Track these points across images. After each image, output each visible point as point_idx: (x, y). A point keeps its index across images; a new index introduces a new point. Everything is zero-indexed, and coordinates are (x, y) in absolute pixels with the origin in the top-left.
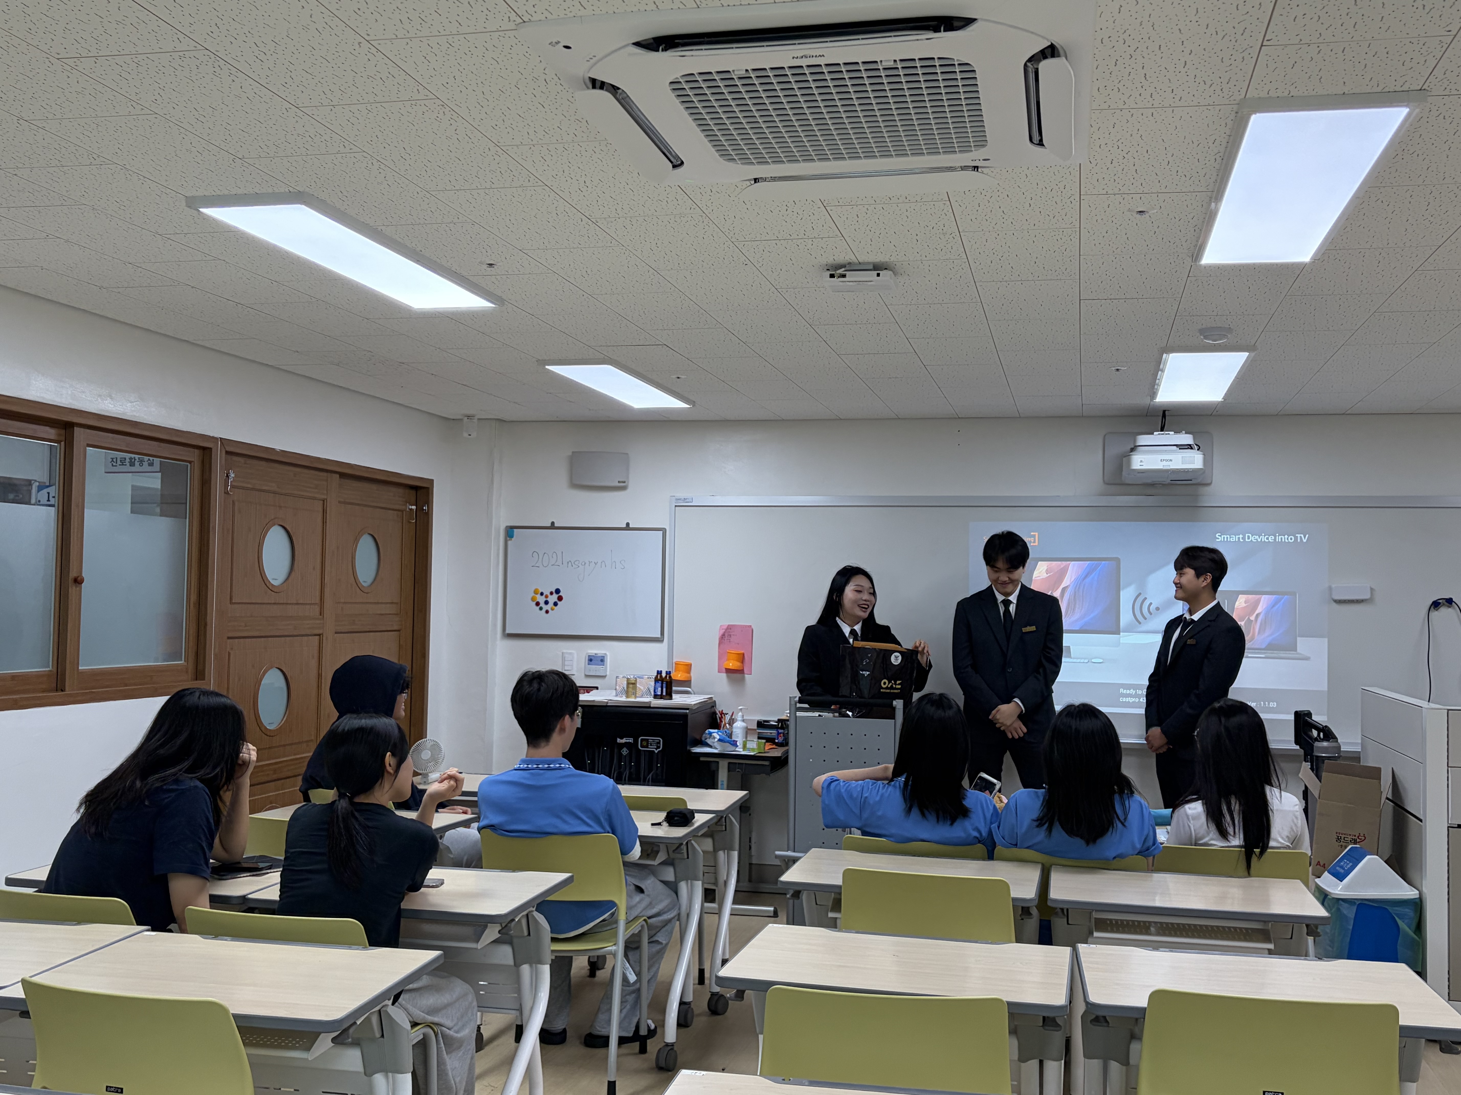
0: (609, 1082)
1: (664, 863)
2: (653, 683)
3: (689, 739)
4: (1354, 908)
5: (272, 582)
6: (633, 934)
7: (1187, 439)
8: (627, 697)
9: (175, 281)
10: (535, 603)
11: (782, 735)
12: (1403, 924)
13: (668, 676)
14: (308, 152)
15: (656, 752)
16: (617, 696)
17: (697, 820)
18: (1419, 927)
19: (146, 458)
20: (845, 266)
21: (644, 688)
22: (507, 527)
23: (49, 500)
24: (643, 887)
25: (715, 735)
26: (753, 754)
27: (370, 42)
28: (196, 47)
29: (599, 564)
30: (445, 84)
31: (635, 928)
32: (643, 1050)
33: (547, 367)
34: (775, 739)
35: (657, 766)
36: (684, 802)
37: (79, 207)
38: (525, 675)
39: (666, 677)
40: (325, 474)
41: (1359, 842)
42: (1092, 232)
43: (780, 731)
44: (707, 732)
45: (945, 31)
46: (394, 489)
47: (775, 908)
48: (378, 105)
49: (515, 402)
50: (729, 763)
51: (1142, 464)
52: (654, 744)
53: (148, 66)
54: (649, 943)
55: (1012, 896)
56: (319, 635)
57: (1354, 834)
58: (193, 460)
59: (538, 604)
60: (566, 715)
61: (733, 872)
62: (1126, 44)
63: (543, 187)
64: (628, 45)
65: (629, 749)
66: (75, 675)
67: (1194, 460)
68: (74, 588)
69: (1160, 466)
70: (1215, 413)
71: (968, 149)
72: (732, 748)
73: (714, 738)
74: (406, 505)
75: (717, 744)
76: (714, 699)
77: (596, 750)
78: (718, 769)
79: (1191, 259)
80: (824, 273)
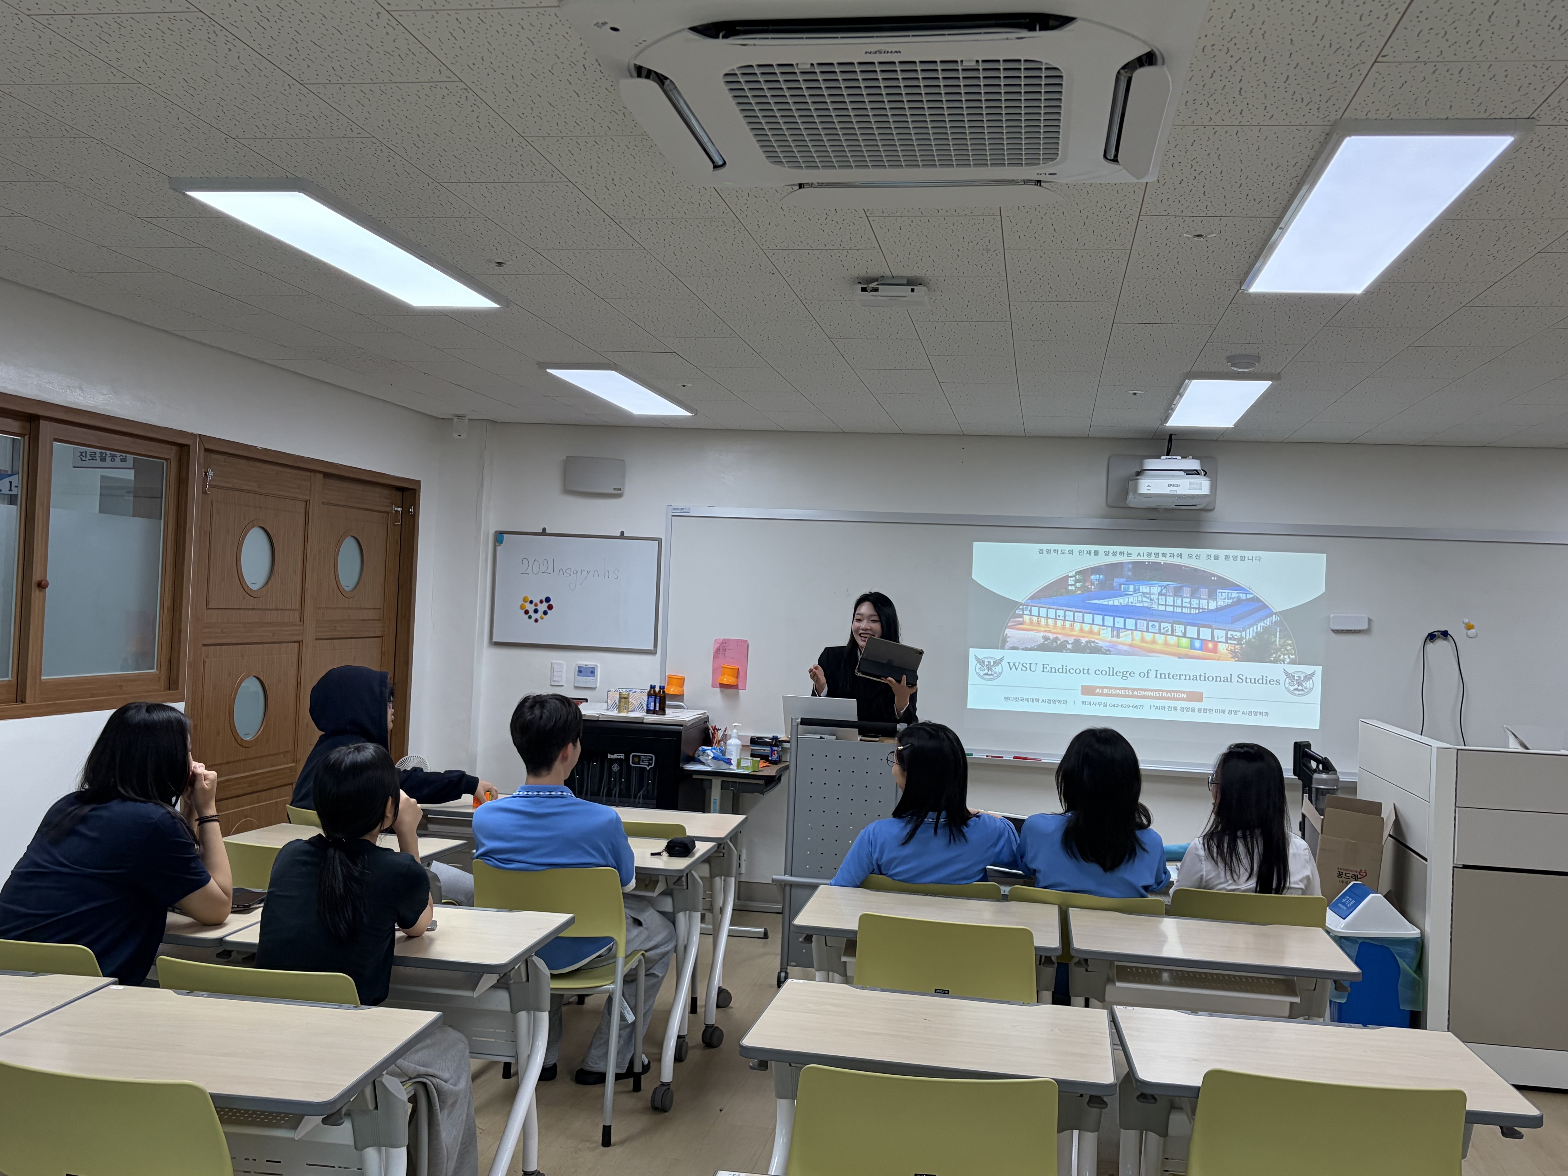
0: (604, 1126)
1: (663, 894)
2: (646, 698)
3: (682, 756)
4: (1357, 946)
5: (251, 586)
6: (631, 969)
7: (1194, 464)
8: (619, 712)
9: (154, 268)
10: (524, 611)
11: (776, 752)
12: (1404, 963)
14: (310, 135)
15: (648, 768)
16: (607, 709)
17: (698, 849)
18: (1420, 966)
19: (118, 454)
20: (877, 280)
21: (637, 702)
22: (496, 531)
23: (11, 490)
24: (642, 920)
25: (709, 752)
26: (747, 773)
27: (390, 12)
28: (188, 8)
29: (592, 573)
30: (471, 66)
31: (633, 963)
32: (637, 1088)
33: (548, 370)
34: (768, 756)
35: (648, 783)
36: (682, 829)
37: (49, 183)
38: (525, 700)
39: (660, 691)
40: (308, 474)
41: (1360, 878)
42: (1142, 254)
43: (775, 748)
44: (700, 749)
45: (1041, 29)
46: (378, 490)
47: (765, 929)
48: (393, 86)
49: (509, 404)
50: (723, 781)
51: (1149, 488)
52: (647, 761)
53: (132, 28)
54: (646, 975)
55: (1035, 944)
56: (299, 642)
57: (1356, 870)
58: (169, 457)
59: (527, 612)
60: (569, 743)
61: (729, 899)
62: (1229, 54)
63: (566, 183)
64: (683, 30)
65: (621, 766)
66: (38, 686)
67: (1201, 486)
68: (37, 592)
69: (1167, 491)
70: (1221, 438)
71: (1036, 162)
72: (726, 766)
73: (709, 755)
74: (391, 507)
75: (710, 762)
76: (708, 714)
77: (586, 766)
78: (711, 788)
79: (1237, 286)
80: (855, 287)
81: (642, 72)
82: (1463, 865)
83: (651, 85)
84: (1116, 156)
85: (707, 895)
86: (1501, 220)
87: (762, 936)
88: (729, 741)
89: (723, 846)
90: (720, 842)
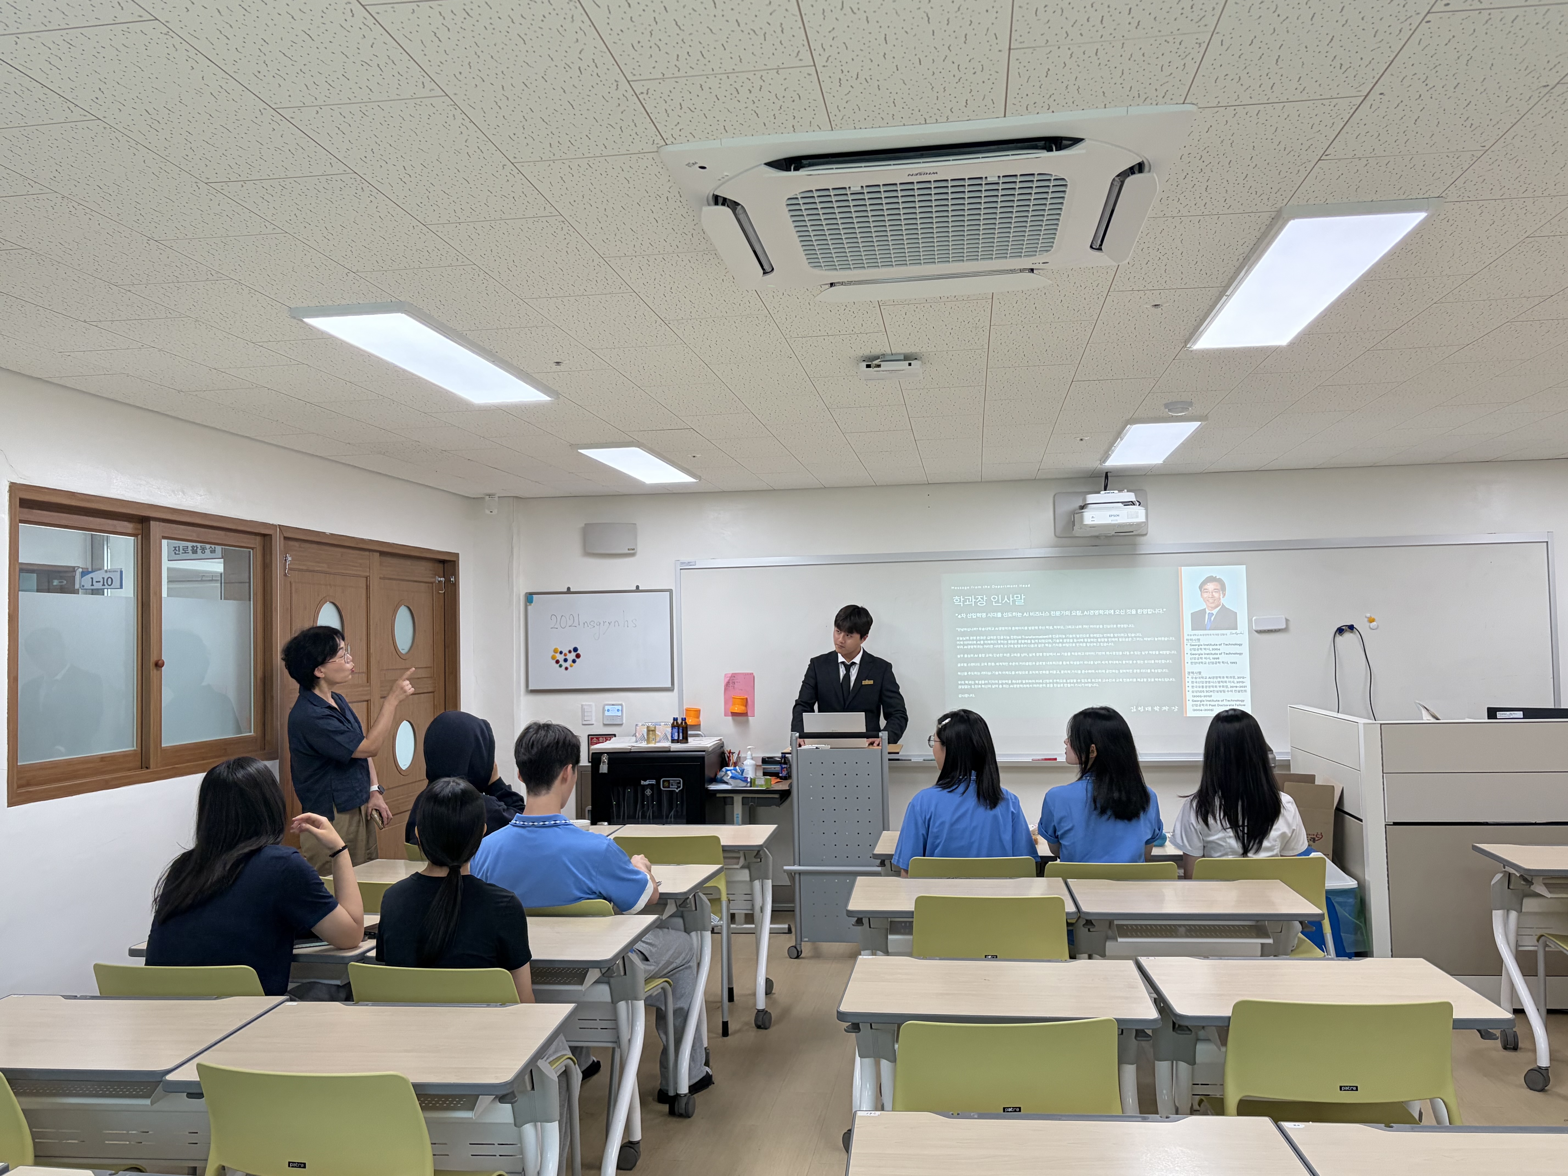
2: (670, 729)
3: (706, 778)
7: (1131, 496)
8: (648, 743)
9: (254, 385)
10: (555, 661)
11: (785, 769)
12: (1343, 911)
13: (684, 722)
14: (421, 266)
15: (677, 791)
16: (636, 742)
19: (208, 546)
20: (879, 358)
21: (662, 733)
22: (526, 593)
25: (727, 772)
26: (762, 789)
27: (515, 164)
28: (345, 171)
29: (612, 624)
30: (572, 202)
33: (579, 451)
34: (779, 773)
35: (677, 805)
36: (717, 839)
37: (183, 319)
39: (682, 723)
40: (367, 553)
41: (1317, 840)
42: (1106, 324)
43: (784, 766)
44: (720, 770)
45: (1055, 150)
46: (424, 563)
47: (789, 925)
48: (502, 222)
49: (536, 482)
50: (743, 798)
51: (1093, 519)
52: (675, 785)
53: (293, 189)
55: (1061, 910)
58: (257, 546)
59: (557, 662)
61: (768, 899)
62: (1202, 160)
63: (631, 294)
64: (761, 165)
65: (652, 789)
66: (159, 752)
67: (1135, 515)
68: (155, 671)
69: (1109, 520)
70: (1149, 473)
71: (1034, 253)
72: (744, 784)
73: (728, 776)
74: (435, 578)
75: (731, 781)
76: (723, 740)
77: (621, 792)
78: (733, 804)
79: (1183, 344)
80: (860, 364)
81: (718, 200)
82: (1394, 823)
83: (726, 210)
84: (1101, 245)
85: (748, 897)
86: (1407, 278)
87: (787, 931)
88: (744, 763)
89: (761, 852)
90: (758, 849)
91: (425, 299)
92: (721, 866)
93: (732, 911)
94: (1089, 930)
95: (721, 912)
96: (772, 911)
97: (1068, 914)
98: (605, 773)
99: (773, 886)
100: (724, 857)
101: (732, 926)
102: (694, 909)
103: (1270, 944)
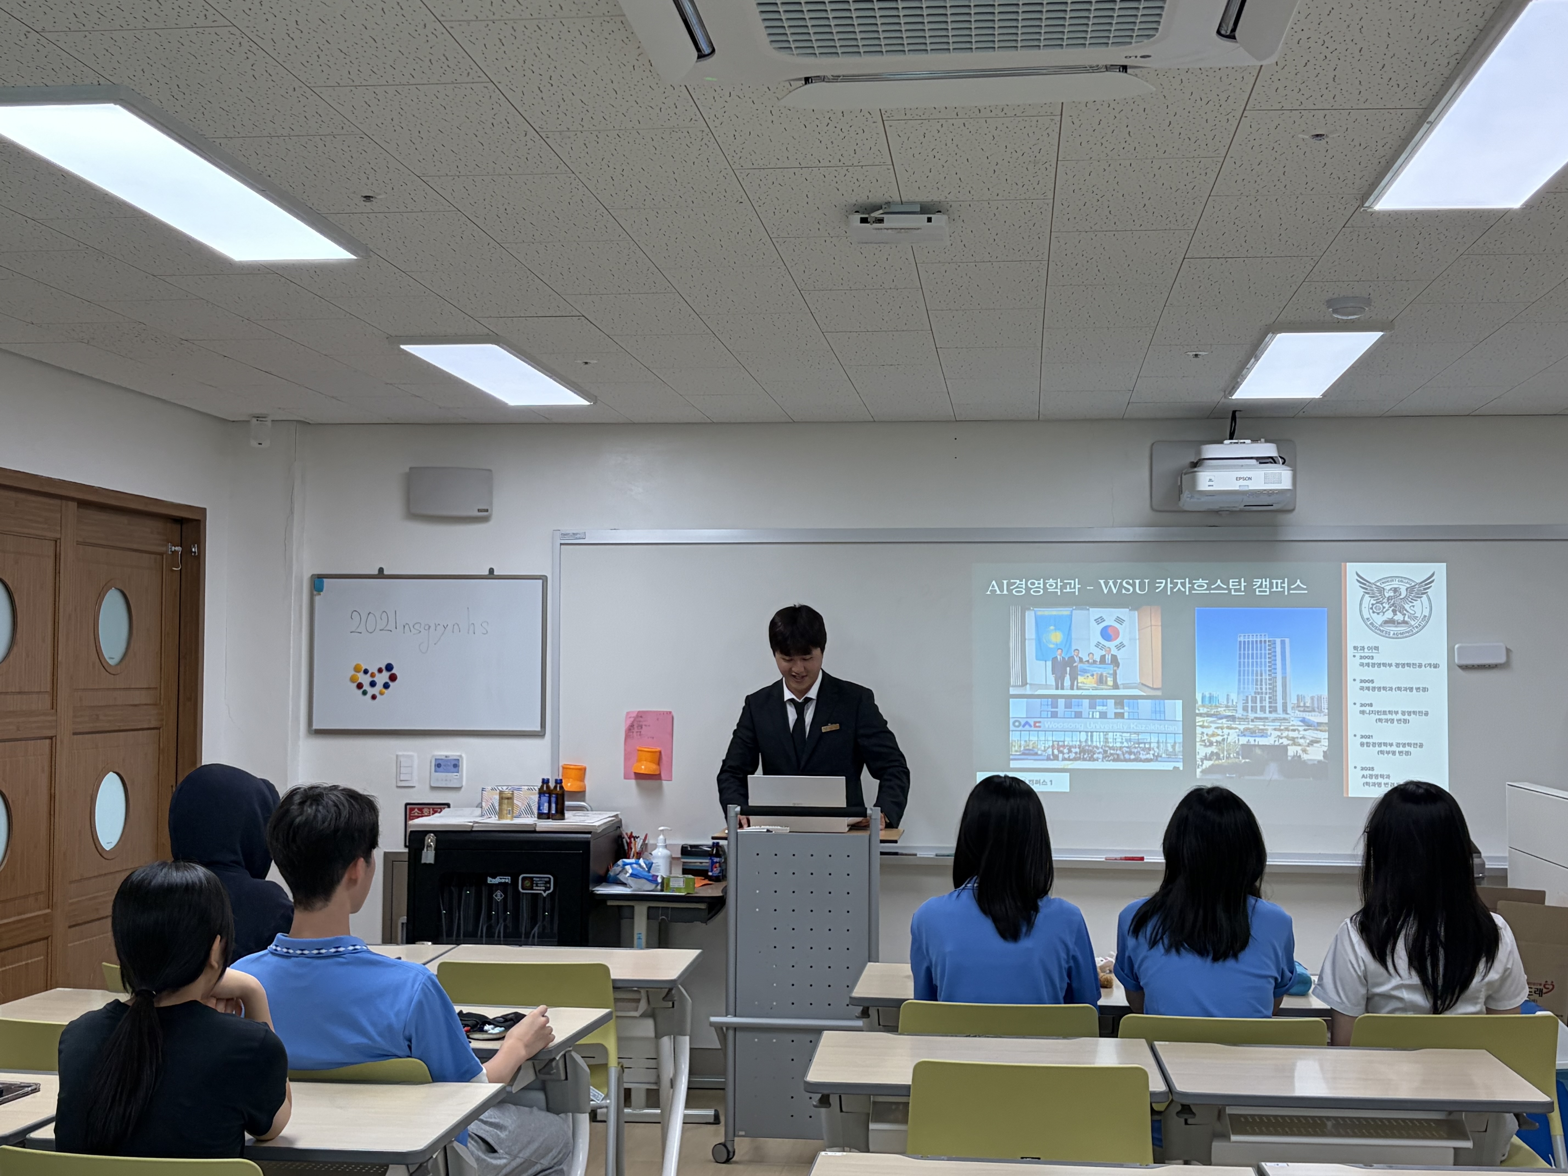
2: (535, 797)
3: (591, 878)
7: (1268, 450)
8: (500, 818)
10: (355, 684)
11: (717, 865)
13: (558, 786)
15: (545, 895)
16: (482, 816)
20: (881, 208)
21: (523, 804)
22: (313, 575)
25: (627, 868)
26: (680, 894)
29: (449, 628)
33: (402, 347)
34: (707, 871)
35: (544, 916)
36: (605, 970)
39: (555, 787)
40: (60, 503)
41: (1545, 993)
42: (1238, 164)
43: (716, 860)
44: (615, 864)
46: (149, 522)
47: (716, 1111)
49: (332, 397)
50: (649, 908)
51: (1211, 483)
52: (542, 885)
56: (51, 738)
57: (1540, 982)
59: (360, 686)
61: (682, 1063)
65: (505, 892)
67: (1280, 479)
69: (1235, 486)
70: (1301, 414)
71: (1128, 40)
72: (652, 886)
73: (627, 872)
74: (167, 546)
75: (630, 881)
76: (620, 817)
77: (455, 895)
78: (632, 918)
79: (1359, 203)
80: (850, 217)
84: (1234, 30)
85: (652, 1063)
87: (712, 1120)
88: (653, 853)
89: (673, 992)
90: (669, 986)
91: (154, 82)
92: (608, 1010)
93: (627, 1086)
94: (1186, 1120)
95: (607, 1084)
96: (689, 1088)
97: (1153, 1094)
98: (430, 864)
99: (691, 1049)
100: (615, 999)
101: (627, 1110)
102: (563, 1077)
103: (1468, 1149)
